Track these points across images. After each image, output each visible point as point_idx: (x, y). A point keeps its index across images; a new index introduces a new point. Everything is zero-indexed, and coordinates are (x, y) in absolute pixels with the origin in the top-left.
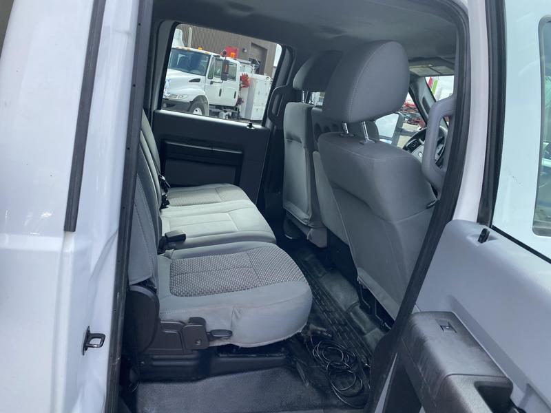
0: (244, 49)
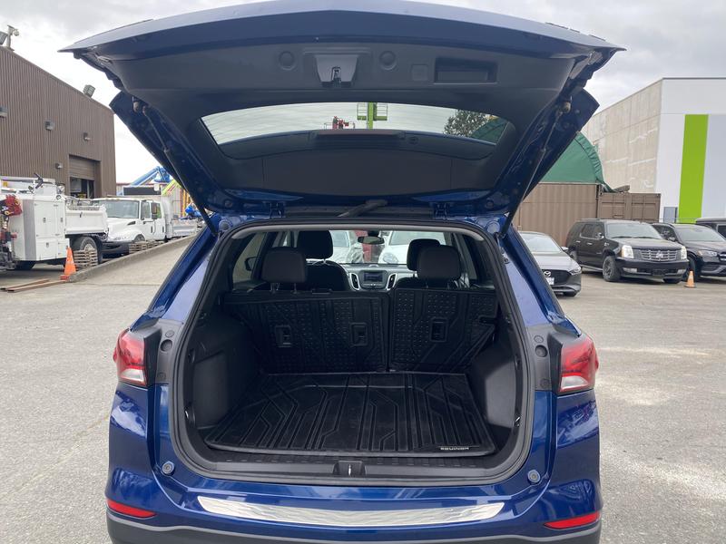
0: (57, 165)
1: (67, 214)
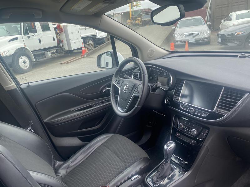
1: (80, 29)
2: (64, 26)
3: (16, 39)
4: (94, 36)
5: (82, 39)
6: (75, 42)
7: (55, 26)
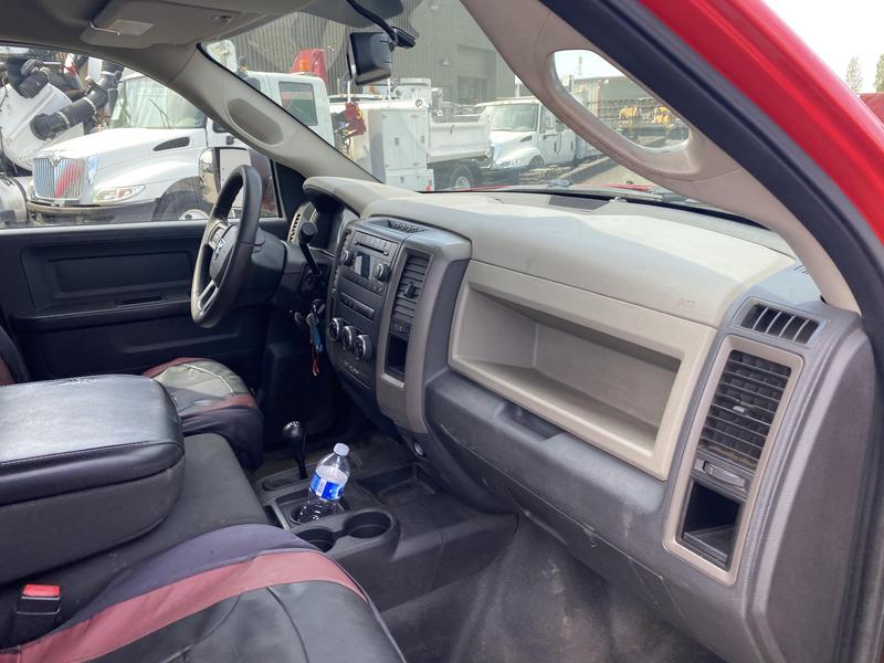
0: (442, 61)
1: (431, 129)
2: (371, 112)
3: (183, 142)
4: (482, 158)
5: (431, 171)
6: (402, 179)
7: (340, 108)
